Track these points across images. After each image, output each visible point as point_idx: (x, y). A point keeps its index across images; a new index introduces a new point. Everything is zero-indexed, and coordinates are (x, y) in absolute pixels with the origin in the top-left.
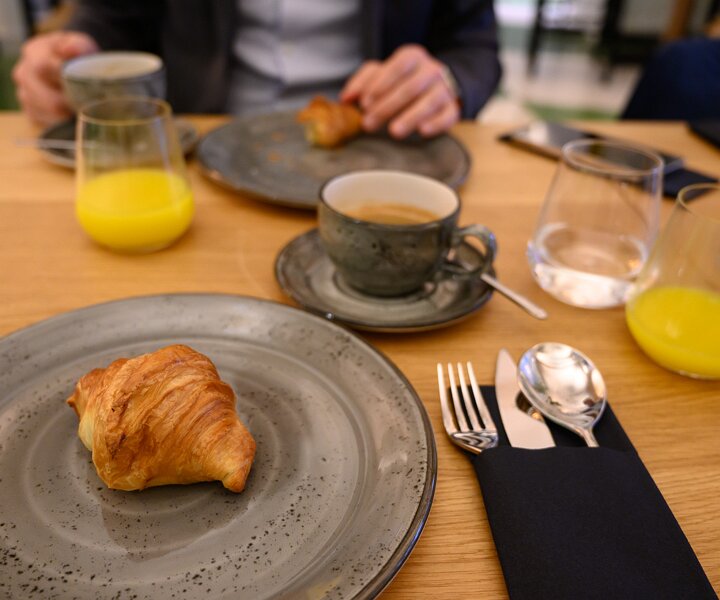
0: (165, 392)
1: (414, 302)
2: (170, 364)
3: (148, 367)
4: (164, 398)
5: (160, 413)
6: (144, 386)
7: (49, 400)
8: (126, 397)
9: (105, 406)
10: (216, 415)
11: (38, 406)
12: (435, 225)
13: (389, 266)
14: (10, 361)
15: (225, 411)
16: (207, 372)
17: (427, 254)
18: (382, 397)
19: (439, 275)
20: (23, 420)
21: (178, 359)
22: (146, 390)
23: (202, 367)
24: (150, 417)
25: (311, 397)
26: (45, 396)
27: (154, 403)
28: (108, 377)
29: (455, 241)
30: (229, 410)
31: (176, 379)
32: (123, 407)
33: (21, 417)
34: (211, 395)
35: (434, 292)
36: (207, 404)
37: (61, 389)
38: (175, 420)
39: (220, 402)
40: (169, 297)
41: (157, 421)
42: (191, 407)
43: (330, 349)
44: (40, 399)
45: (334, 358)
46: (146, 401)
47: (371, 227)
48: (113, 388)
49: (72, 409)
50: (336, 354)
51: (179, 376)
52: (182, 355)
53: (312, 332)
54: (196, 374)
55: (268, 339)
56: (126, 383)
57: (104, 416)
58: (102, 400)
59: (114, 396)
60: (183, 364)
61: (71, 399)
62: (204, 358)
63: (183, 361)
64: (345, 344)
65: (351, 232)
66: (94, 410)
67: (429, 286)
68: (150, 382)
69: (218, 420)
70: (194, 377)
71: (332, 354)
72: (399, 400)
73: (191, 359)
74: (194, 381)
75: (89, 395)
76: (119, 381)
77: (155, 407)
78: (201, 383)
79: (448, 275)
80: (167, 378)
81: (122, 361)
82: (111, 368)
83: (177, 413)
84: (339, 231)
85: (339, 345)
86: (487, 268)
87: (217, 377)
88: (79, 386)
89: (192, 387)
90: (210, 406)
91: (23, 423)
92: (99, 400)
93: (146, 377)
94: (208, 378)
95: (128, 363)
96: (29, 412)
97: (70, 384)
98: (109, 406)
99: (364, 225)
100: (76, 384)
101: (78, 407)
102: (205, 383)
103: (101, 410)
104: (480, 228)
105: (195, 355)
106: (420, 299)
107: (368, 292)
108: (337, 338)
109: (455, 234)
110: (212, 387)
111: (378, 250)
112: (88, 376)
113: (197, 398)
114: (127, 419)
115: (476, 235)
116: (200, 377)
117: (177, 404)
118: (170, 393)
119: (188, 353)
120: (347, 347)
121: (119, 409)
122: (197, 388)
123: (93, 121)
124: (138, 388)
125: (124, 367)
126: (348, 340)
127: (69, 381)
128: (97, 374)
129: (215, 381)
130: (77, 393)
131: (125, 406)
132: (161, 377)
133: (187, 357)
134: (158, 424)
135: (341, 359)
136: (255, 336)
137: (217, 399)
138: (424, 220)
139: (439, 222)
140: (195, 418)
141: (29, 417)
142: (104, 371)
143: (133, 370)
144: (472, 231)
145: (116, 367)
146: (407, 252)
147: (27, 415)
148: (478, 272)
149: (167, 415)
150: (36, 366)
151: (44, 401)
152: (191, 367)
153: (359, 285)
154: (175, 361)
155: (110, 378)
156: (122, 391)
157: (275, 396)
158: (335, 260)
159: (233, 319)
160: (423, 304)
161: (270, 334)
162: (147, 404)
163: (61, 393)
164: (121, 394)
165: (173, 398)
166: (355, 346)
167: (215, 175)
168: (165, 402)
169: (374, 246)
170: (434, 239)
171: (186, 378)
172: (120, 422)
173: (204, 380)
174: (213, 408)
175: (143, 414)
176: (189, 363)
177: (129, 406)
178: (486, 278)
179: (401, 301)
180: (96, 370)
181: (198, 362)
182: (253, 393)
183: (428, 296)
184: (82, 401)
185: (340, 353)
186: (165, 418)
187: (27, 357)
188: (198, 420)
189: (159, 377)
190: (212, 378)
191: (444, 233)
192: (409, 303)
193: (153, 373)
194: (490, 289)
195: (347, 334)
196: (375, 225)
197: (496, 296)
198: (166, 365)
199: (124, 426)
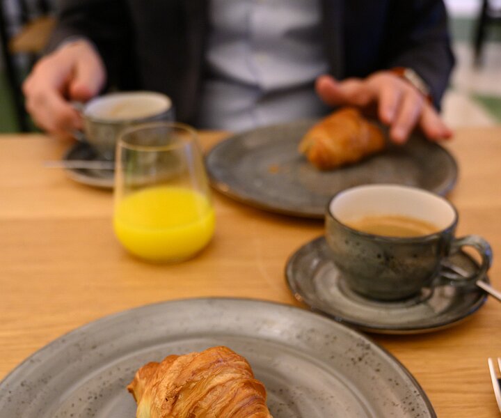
0: (209, 387)
1: (413, 306)
2: (214, 363)
3: (196, 365)
4: (208, 392)
5: (204, 405)
6: (193, 381)
7: (111, 385)
8: (177, 390)
9: (159, 396)
10: (250, 409)
11: (102, 390)
12: (435, 237)
13: (392, 274)
14: (81, 350)
15: (258, 406)
16: (245, 371)
17: (426, 263)
18: (397, 402)
19: (436, 281)
20: (91, 400)
21: (220, 359)
22: (194, 384)
23: (240, 366)
24: (197, 407)
25: (332, 397)
26: (108, 381)
27: (200, 396)
28: (162, 371)
29: (453, 250)
30: (262, 406)
31: (219, 376)
32: (174, 398)
33: (89, 398)
34: (247, 391)
35: (430, 296)
36: (243, 399)
37: (121, 376)
38: (216, 411)
39: (255, 398)
40: (212, 300)
41: (202, 411)
42: (230, 401)
43: (351, 355)
44: (104, 384)
45: (355, 363)
46: (194, 394)
47: (376, 239)
48: (167, 380)
49: (131, 395)
50: (357, 359)
51: (221, 373)
52: (224, 356)
53: (335, 338)
54: (235, 372)
55: (296, 342)
56: (178, 377)
57: (159, 404)
58: (157, 391)
59: (167, 388)
60: (225, 364)
61: (131, 386)
62: (242, 359)
63: (225, 361)
64: (365, 351)
65: (358, 244)
66: (150, 399)
67: (426, 292)
68: (198, 378)
69: (252, 413)
70: (233, 375)
71: (352, 359)
72: (412, 406)
73: (231, 359)
74: (233, 379)
75: (146, 384)
76: (172, 375)
77: (201, 399)
78: (239, 381)
79: (445, 281)
80: (212, 375)
81: (174, 357)
82: (165, 362)
83: (218, 406)
84: (347, 242)
85: (359, 351)
86: (482, 276)
87: (253, 376)
88: (137, 376)
89: (231, 385)
90: (246, 400)
91: (91, 403)
92: (154, 390)
93: (194, 374)
94: (245, 377)
95: (179, 359)
96: (96, 394)
97: (129, 372)
98: (163, 396)
99: (370, 238)
100: (134, 373)
101: (135, 393)
102: (243, 380)
103: (157, 399)
104: (476, 239)
105: (234, 356)
106: (418, 303)
107: (371, 296)
108: (358, 345)
109: (454, 244)
110: (248, 384)
111: (382, 259)
112: (144, 368)
113: (236, 394)
114: (178, 408)
115: (473, 246)
116: (238, 375)
117: (218, 398)
118: (213, 389)
119: (229, 354)
120: (367, 354)
121: (172, 400)
122: (235, 385)
123: (131, 148)
124: (187, 382)
125: (176, 363)
126: (368, 348)
127: (127, 370)
128: (152, 367)
129: (250, 379)
130: (136, 382)
131: (176, 397)
132: (206, 374)
133: (228, 357)
134: (202, 414)
135: (361, 364)
136: (285, 338)
137: (252, 395)
138: (426, 232)
139: (438, 234)
140: (233, 411)
141: (96, 398)
142: (158, 364)
143: (183, 367)
144: (469, 241)
145: (169, 362)
146: (409, 261)
147: (94, 396)
148: (474, 278)
149: (210, 407)
150: (101, 355)
151: (107, 385)
152: (232, 367)
153: (362, 290)
154: (219, 361)
155: (164, 372)
156: (174, 384)
157: (301, 394)
158: (340, 267)
159: (265, 322)
160: (422, 307)
161: (299, 337)
162: (194, 397)
163: (121, 379)
164: (173, 387)
165: (215, 393)
166: (374, 353)
167: (224, 188)
168: (209, 396)
169: (379, 256)
170: (434, 249)
171: (227, 376)
172: (172, 410)
173: (241, 378)
174: (248, 403)
175: (191, 404)
176: (230, 362)
177: (180, 397)
178: (481, 284)
179: (400, 305)
180: (151, 363)
181: (238, 362)
182: (281, 390)
183: (425, 301)
184: (139, 389)
185: (360, 359)
186: (208, 410)
187: (94, 347)
188: (236, 413)
189: (205, 374)
190: (248, 377)
191: (444, 244)
192: (408, 307)
193: (200, 370)
194: (485, 294)
195: (367, 342)
196: (380, 237)
197: (490, 300)
198: (211, 364)
199: (175, 414)
